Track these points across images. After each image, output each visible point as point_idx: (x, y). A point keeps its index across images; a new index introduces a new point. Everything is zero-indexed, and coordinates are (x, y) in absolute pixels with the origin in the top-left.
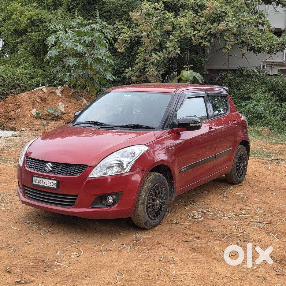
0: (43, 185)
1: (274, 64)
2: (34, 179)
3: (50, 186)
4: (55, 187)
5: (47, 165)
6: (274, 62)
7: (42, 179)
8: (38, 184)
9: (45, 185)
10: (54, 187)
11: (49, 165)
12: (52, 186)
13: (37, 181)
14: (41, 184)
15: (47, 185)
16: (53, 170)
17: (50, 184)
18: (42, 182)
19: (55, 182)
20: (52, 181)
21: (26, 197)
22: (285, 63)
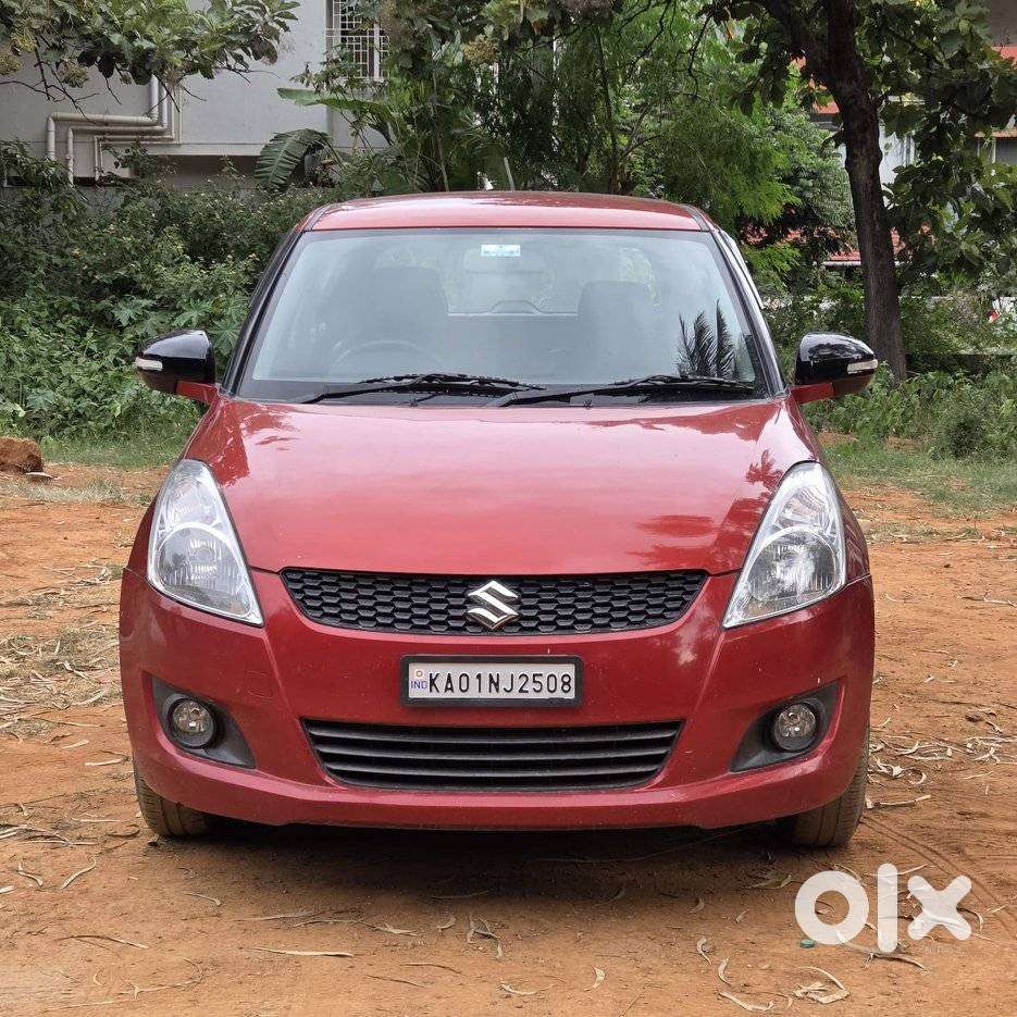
0: (486, 694)
1: (111, 133)
2: (418, 673)
3: (532, 696)
4: (571, 695)
5: (480, 593)
6: (107, 124)
7: (472, 670)
8: (449, 695)
9: (502, 695)
10: (559, 694)
11: (491, 592)
12: (544, 695)
13: (441, 683)
14: (473, 694)
15: (515, 695)
16: (525, 613)
17: (530, 687)
18: (474, 682)
19: (570, 670)
20: (545, 670)
21: (328, 779)
22: (158, 128)
